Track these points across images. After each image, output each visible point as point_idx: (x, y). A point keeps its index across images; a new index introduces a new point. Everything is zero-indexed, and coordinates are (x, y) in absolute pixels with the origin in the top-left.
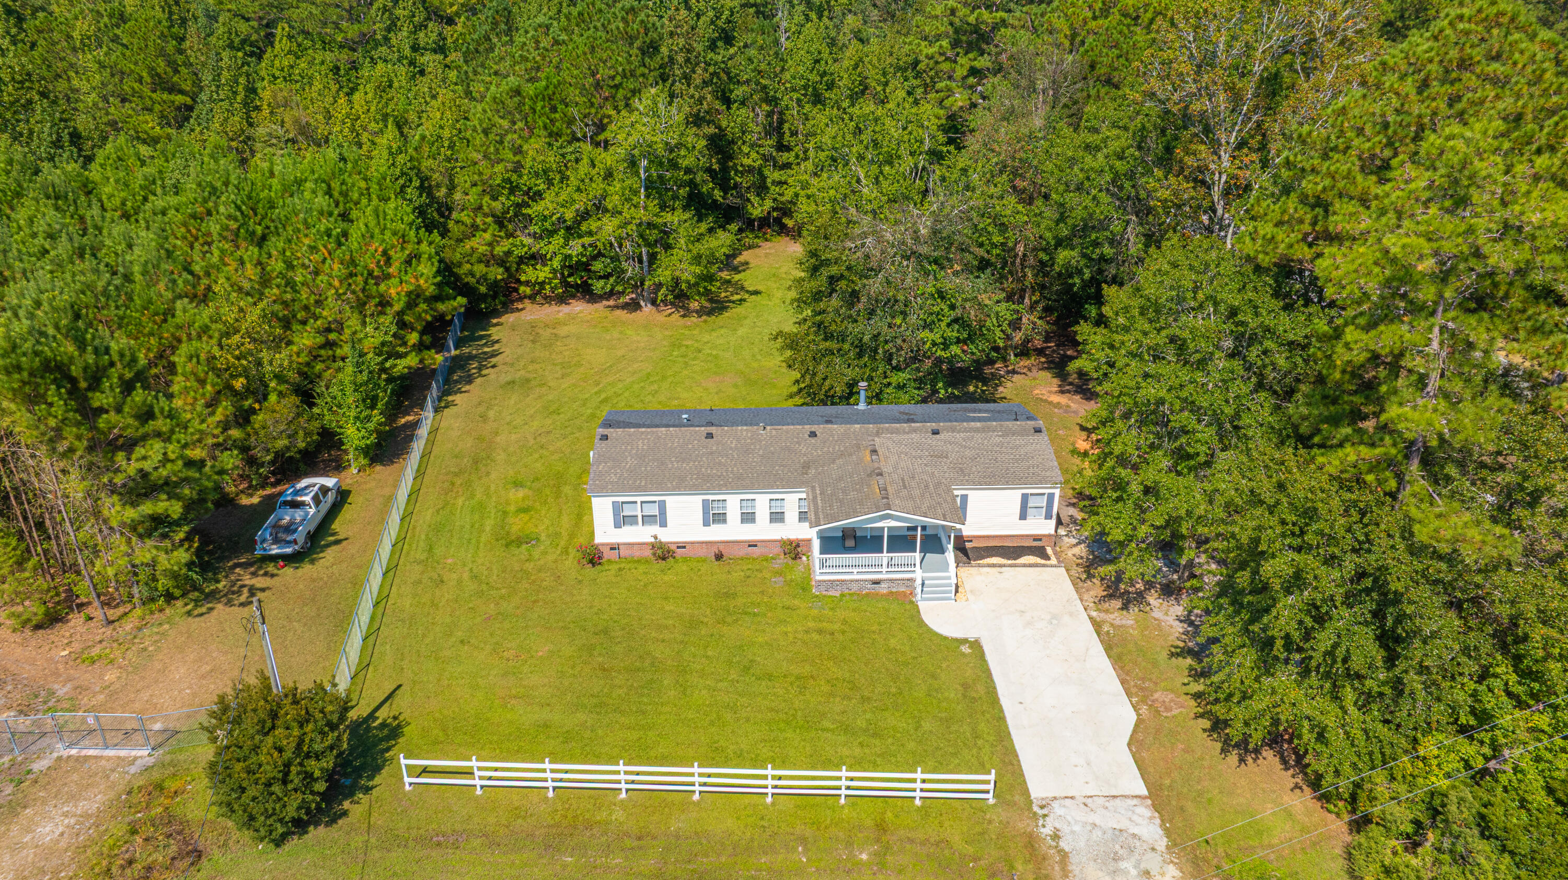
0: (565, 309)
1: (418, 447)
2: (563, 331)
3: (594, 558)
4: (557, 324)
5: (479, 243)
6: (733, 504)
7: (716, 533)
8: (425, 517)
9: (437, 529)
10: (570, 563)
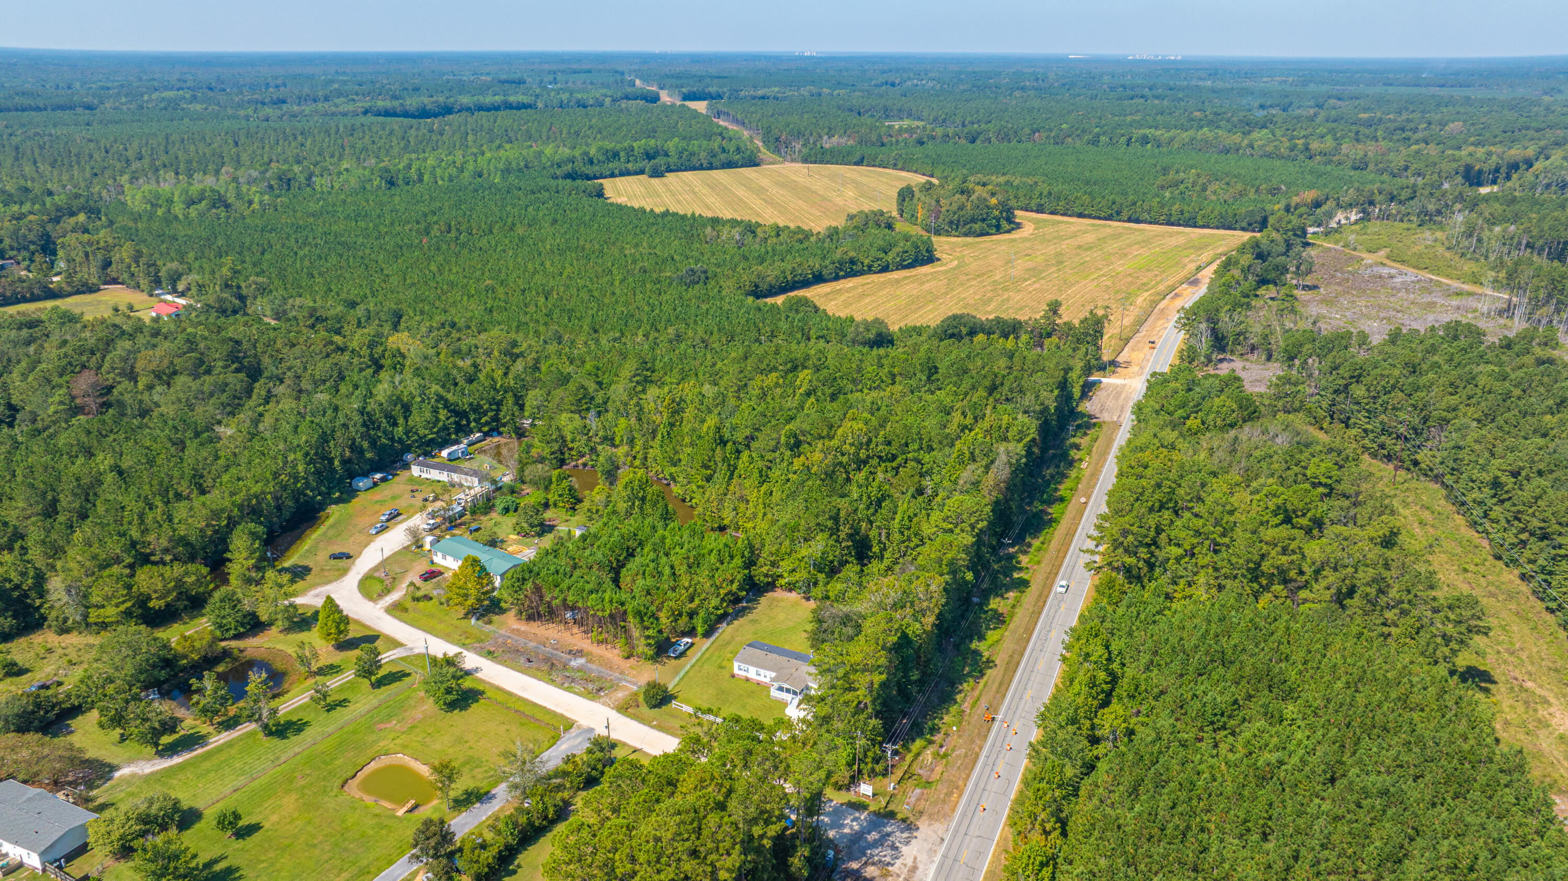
0: (789, 594)
1: (717, 635)
2: (782, 604)
3: (733, 676)
4: (782, 600)
5: (765, 569)
6: (762, 672)
7: (758, 678)
8: (707, 655)
9: (708, 659)
10: (728, 676)
